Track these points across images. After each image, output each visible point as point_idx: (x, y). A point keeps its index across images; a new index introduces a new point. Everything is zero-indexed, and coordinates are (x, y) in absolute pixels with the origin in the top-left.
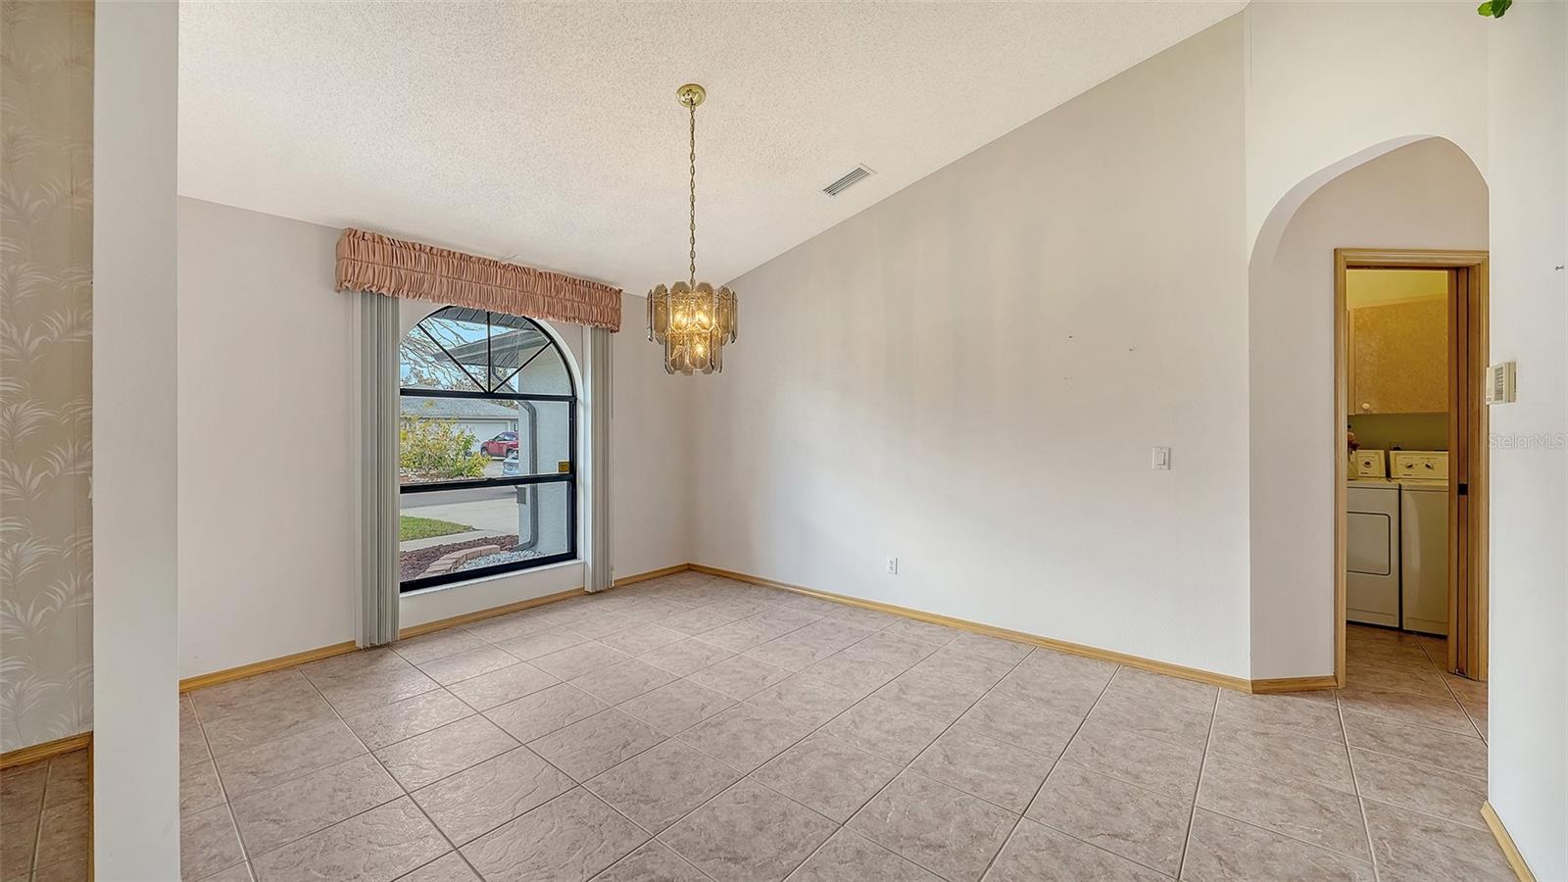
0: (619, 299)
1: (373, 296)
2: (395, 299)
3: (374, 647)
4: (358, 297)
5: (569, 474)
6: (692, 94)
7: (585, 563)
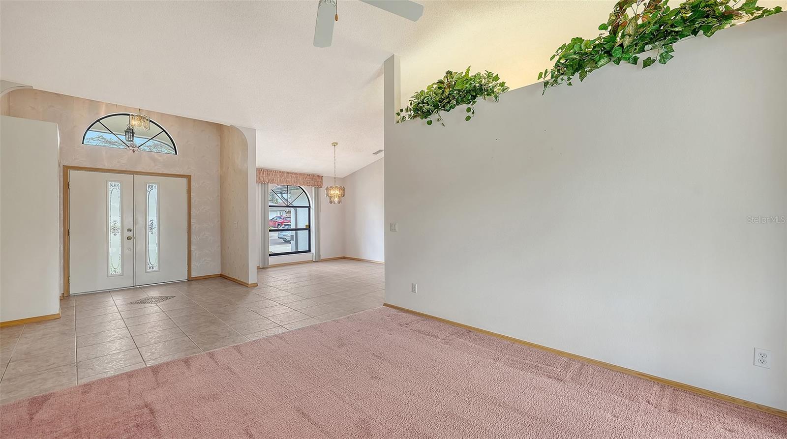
0: (322, 179)
1: (263, 184)
2: (268, 185)
3: (264, 268)
4: (260, 184)
5: (308, 228)
6: (335, 144)
7: (313, 253)
